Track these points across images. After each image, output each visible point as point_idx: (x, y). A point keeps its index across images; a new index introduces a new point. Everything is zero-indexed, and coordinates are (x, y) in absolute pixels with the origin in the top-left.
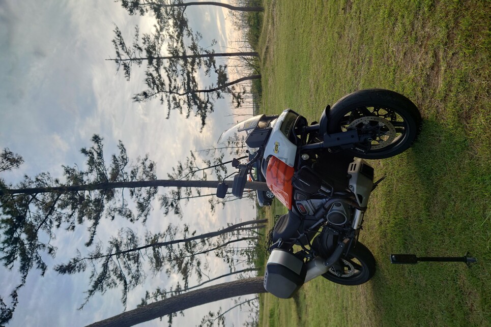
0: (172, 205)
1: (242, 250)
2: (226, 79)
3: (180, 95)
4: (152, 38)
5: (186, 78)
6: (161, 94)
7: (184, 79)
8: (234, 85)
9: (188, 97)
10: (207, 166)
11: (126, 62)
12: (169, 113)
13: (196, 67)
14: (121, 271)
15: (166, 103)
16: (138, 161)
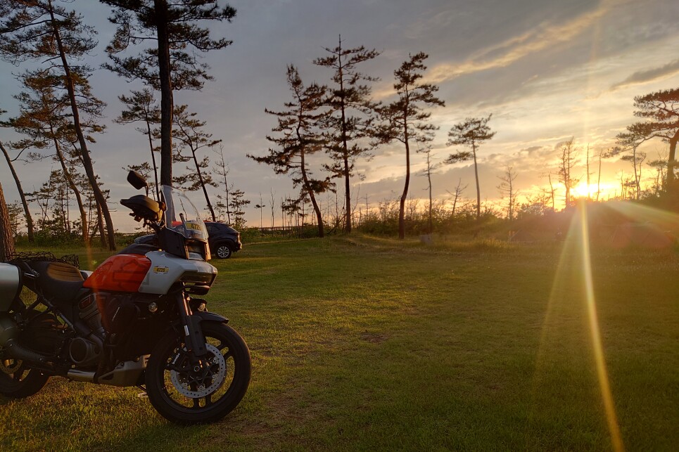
0: (138, 109)
2: (318, 191)
3: (297, 130)
5: (319, 139)
6: (298, 104)
7: (318, 136)
8: (311, 203)
9: (295, 140)
10: (199, 163)
11: (338, 61)
12: (273, 113)
13: (333, 152)
15: (287, 110)
16: (202, 65)
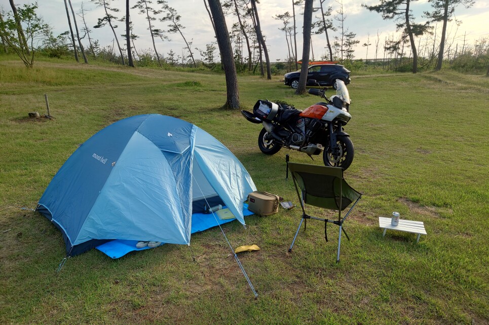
2: (417, 35)
8: (410, 43)
10: (324, 12)
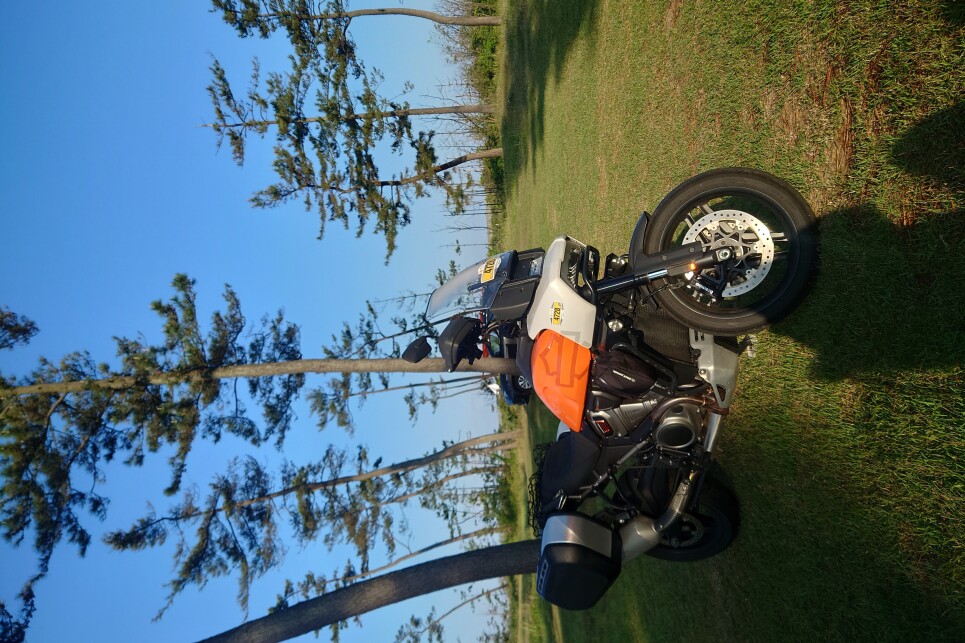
0: (333, 406)
1: (473, 493)
2: (434, 159)
3: (344, 192)
4: (286, 83)
5: (355, 159)
6: (306, 192)
7: (351, 160)
8: (450, 170)
9: (359, 196)
10: (400, 331)
11: (235, 129)
12: (322, 228)
13: (374, 135)
14: (236, 541)
15: (316, 207)
16: (264, 325)
